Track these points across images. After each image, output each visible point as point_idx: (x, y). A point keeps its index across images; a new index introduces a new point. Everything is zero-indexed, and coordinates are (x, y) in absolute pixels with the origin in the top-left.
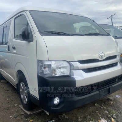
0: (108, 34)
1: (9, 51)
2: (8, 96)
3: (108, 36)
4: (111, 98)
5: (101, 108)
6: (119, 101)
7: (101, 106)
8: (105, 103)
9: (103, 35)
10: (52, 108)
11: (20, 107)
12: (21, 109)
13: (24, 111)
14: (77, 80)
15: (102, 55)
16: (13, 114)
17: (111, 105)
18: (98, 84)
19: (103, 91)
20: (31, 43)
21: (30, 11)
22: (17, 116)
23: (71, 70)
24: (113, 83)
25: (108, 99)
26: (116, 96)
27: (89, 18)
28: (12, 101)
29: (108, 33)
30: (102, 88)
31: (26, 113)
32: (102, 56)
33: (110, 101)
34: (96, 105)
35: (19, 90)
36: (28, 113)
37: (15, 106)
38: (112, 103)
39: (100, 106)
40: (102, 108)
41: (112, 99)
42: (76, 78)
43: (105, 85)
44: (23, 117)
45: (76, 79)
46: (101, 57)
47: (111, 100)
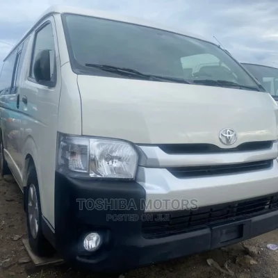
0: (260, 86)
1: (18, 107)
2: (7, 214)
3: (258, 91)
4: (253, 249)
5: (220, 273)
6: (274, 261)
7: (223, 267)
8: (234, 261)
9: (241, 87)
10: (78, 258)
11: (23, 245)
12: (25, 250)
13: (28, 255)
14: (150, 194)
15: (228, 136)
16: (3, 259)
17: (249, 267)
18: (211, 210)
19: (224, 231)
20: (52, 90)
21: (64, 15)
22: (11, 266)
23: (139, 165)
24: (256, 211)
25: (246, 252)
26: (269, 246)
27: (217, 44)
28: (13, 226)
29: (259, 83)
30: (222, 221)
31: (31, 261)
32: (228, 140)
33: (248, 256)
34: (210, 262)
35: (27, 203)
36: (37, 261)
37: (15, 239)
38: (253, 262)
39: (218, 267)
40: (224, 271)
41: (256, 252)
42: (148, 188)
43: (231, 216)
44: (22, 269)
45: (148, 191)
46: (225, 142)
47: (252, 255)
